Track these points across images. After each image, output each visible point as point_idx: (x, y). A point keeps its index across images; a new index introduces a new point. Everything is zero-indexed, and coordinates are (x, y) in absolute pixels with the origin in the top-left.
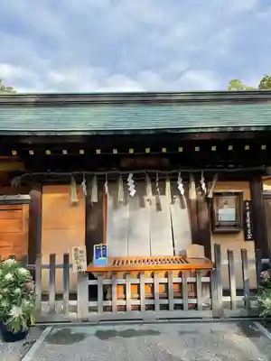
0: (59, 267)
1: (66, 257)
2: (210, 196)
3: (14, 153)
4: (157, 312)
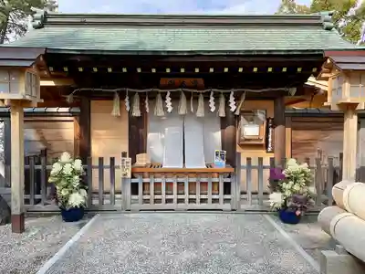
0: (107, 167)
1: (112, 160)
2: (237, 113)
3: (66, 69)
4: (187, 205)
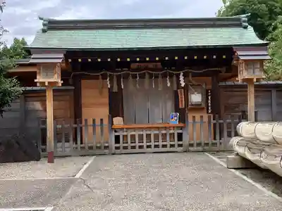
0: (98, 126)
4: (153, 149)
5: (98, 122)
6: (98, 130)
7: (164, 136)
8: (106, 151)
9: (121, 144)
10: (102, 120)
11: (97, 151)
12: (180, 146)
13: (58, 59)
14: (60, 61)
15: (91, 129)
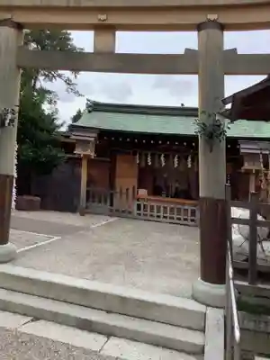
4: (168, 220)
5: (124, 191)
6: (124, 196)
7: (179, 210)
8: (129, 215)
9: (142, 212)
10: (127, 190)
11: (123, 214)
12: (192, 220)
13: (91, 137)
14: (93, 139)
15: (118, 195)
